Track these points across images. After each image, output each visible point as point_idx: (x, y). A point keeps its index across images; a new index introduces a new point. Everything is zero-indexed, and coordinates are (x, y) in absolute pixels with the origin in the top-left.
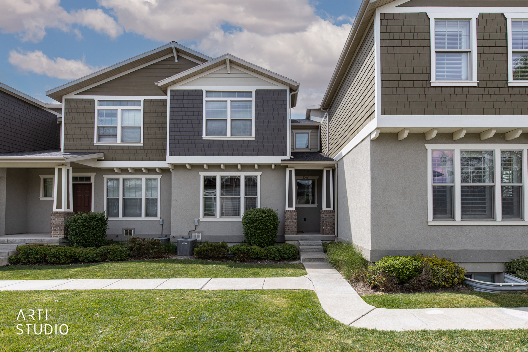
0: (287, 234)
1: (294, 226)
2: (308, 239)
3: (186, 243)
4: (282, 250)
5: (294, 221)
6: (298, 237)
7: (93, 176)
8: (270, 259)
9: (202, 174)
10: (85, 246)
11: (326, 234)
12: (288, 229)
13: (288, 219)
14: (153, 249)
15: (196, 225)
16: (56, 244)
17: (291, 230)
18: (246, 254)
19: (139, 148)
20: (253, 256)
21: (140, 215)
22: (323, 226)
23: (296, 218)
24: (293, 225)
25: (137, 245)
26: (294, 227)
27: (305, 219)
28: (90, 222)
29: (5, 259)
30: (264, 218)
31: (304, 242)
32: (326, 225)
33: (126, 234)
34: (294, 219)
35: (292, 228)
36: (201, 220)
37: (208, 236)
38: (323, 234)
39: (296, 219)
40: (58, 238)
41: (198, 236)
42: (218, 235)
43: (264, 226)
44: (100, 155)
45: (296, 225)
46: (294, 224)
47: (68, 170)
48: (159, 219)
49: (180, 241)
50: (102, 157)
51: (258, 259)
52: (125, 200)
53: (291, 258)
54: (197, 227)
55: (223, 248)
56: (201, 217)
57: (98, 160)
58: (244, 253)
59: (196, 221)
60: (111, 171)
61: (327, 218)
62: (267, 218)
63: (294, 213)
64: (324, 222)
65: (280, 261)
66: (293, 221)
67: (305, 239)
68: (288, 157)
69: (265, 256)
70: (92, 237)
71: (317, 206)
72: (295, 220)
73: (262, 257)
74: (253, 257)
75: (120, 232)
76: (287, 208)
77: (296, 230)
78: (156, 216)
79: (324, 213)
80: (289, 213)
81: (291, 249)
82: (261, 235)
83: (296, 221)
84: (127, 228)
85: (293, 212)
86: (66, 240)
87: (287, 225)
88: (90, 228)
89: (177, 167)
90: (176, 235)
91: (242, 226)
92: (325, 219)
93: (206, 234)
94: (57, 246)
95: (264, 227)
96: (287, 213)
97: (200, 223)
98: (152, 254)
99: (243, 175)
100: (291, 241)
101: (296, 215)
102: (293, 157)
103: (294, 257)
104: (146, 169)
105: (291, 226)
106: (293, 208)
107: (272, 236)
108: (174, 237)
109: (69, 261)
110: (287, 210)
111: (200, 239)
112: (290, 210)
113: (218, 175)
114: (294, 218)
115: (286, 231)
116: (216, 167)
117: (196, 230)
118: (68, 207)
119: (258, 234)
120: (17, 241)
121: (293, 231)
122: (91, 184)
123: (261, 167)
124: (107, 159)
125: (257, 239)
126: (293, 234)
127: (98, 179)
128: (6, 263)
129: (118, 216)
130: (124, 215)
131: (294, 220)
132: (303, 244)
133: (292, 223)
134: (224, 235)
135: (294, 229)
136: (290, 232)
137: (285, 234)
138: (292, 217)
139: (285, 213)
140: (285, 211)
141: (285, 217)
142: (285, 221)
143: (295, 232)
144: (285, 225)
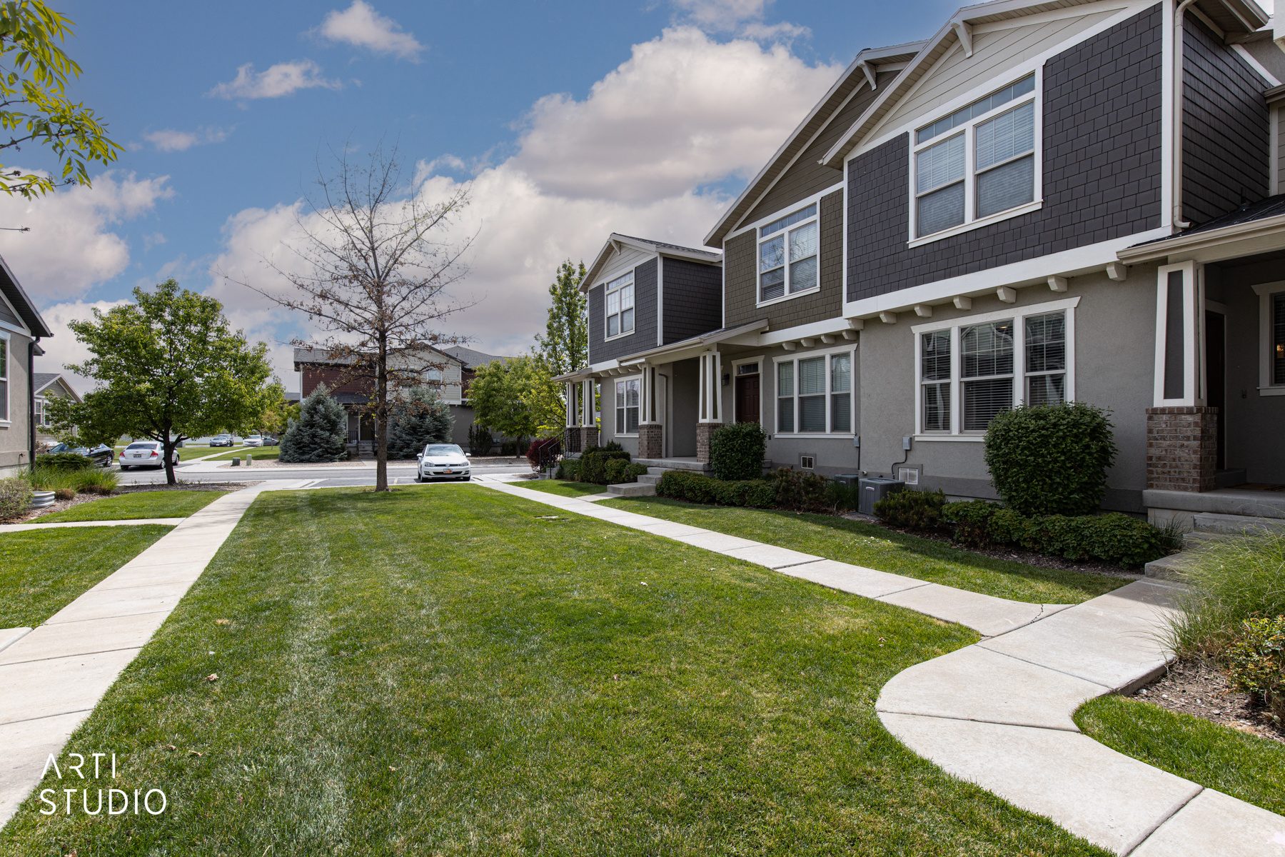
0: (1158, 487)
1: (1186, 460)
2: (1248, 512)
3: (873, 489)
4: (1086, 532)
5: (1186, 443)
7: (760, 360)
8: (1053, 554)
9: (918, 330)
10: (727, 478)
12: (1160, 470)
13: (1164, 438)
14: (807, 493)
15: (907, 450)
16: (699, 473)
17: (1172, 473)
18: (979, 527)
19: (814, 298)
20: (998, 535)
21: (823, 430)
23: (1198, 432)
24: (1183, 459)
25: (784, 484)
26: (1186, 467)
28: (734, 440)
29: (653, 487)
30: (1033, 431)
31: (1216, 520)
33: (804, 465)
34: (1188, 438)
35: (1177, 467)
36: (917, 439)
37: (933, 477)
39: (1195, 436)
40: (702, 464)
41: (912, 476)
42: (956, 476)
43: (1031, 455)
44: (763, 324)
45: (1195, 458)
46: (1189, 454)
47: (714, 357)
48: (852, 437)
49: (863, 482)
50: (765, 327)
51: (1014, 546)
52: (801, 400)
53: (1120, 559)
54: (909, 455)
55: (930, 506)
56: (918, 432)
57: (762, 333)
58: (973, 525)
59: (906, 440)
60: (778, 349)
62: (1043, 432)
63: (1187, 416)
65: (1080, 562)
66: (1183, 445)
67: (1235, 509)
68: (1165, 230)
69: (1035, 541)
70: (736, 464)
72: (1194, 440)
73: (1025, 544)
74: (998, 538)
75: (796, 461)
76: (1159, 401)
77: (1195, 474)
78: (848, 429)
80: (1165, 417)
81: (1117, 532)
82: (1024, 481)
83: (1195, 444)
84: (806, 454)
85: (1184, 414)
86: (709, 470)
87: (1159, 458)
88: (732, 450)
89: (870, 321)
90: (869, 471)
91: (982, 453)
93: (928, 472)
94: (701, 475)
95: (1032, 458)
96: (1155, 417)
97: (915, 445)
98: (804, 503)
99: (1018, 315)
100: (1170, 512)
101: (1196, 423)
102: (1187, 224)
103: (1133, 559)
104: (827, 335)
105: (1175, 460)
106: (1188, 400)
107: (1066, 487)
108: (866, 475)
109: (706, 500)
110: (1156, 409)
111: (915, 482)
112: (1169, 408)
113: (953, 326)
114: (1189, 434)
115: (1155, 475)
116: (941, 308)
117: (908, 462)
118: (715, 416)
119: (1015, 476)
120: (669, 466)
121: (1183, 480)
122: (758, 376)
123: (1073, 282)
124: (773, 327)
125: (1016, 490)
126: (1185, 489)
127: (768, 363)
128: (653, 493)
129: (793, 431)
130: (802, 429)
132: (1209, 525)
133: (1178, 452)
134: (971, 477)
135: (1189, 472)
136: (1170, 481)
137: (1151, 486)
138: (1176, 430)
139: (1150, 418)
140: (1147, 410)
141: (1150, 431)
142: (1151, 445)
143: (1191, 481)
144: (1150, 458)
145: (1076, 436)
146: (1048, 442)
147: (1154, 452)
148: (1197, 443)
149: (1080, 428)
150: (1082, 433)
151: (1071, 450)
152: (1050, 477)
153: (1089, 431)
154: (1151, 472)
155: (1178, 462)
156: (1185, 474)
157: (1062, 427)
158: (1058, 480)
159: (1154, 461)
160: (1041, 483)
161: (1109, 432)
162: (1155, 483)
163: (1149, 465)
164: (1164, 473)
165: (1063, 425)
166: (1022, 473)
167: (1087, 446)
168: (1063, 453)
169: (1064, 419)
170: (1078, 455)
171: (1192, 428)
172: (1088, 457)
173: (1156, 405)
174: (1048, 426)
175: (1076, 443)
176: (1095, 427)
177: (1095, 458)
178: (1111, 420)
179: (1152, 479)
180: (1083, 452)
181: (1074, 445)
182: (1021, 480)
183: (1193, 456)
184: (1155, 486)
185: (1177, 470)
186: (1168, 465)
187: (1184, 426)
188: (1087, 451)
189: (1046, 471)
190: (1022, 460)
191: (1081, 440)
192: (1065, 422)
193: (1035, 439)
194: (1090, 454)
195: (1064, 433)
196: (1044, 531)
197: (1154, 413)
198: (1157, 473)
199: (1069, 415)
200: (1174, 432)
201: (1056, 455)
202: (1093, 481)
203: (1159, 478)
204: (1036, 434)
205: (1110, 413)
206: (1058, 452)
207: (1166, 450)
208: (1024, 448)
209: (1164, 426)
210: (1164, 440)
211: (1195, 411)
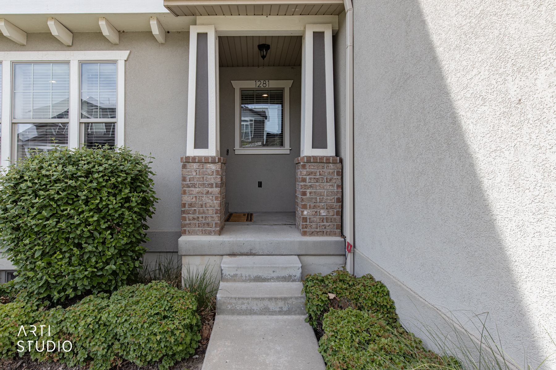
0: (190, 233)
1: (211, 206)
5: (210, 190)
6: (222, 243)
11: (312, 234)
12: (191, 216)
13: (194, 186)
17: (200, 219)
22: (305, 207)
23: (219, 181)
24: (208, 205)
26: (210, 212)
27: (260, 184)
30: (57, 181)
32: (312, 205)
34: (211, 185)
35: (204, 213)
38: (304, 234)
39: (216, 184)
45: (216, 203)
46: (212, 201)
61: (317, 180)
62: (70, 182)
64: (308, 194)
66: (208, 192)
71: (288, 152)
72: (216, 187)
76: (191, 151)
77: (216, 219)
79: (308, 165)
80: (195, 166)
83: (216, 190)
85: (209, 163)
87: (191, 205)
92: (311, 186)
96: (188, 165)
99: (75, 60)
100: (199, 257)
101: (217, 171)
105: (202, 206)
106: (212, 151)
110: (189, 157)
112: (199, 158)
114: (212, 181)
115: (188, 222)
119: (30, 249)
121: (208, 224)
125: (32, 269)
126: (210, 233)
131: (212, 187)
132: (232, 273)
133: (206, 199)
135: (212, 217)
136: (199, 226)
137: (184, 232)
138: (203, 178)
139: (184, 167)
140: (182, 158)
141: (184, 179)
142: (184, 192)
143: (214, 226)
144: (184, 205)
145: (115, 186)
146: (77, 196)
147: (187, 199)
148: (218, 190)
149: (119, 176)
150: (122, 183)
151: (107, 205)
152: (79, 246)
153: (129, 179)
154: (184, 219)
155: (205, 208)
156: (210, 219)
157: (96, 176)
158: (90, 248)
159: (187, 208)
160: (67, 255)
161: (151, 180)
162: (187, 229)
163: (183, 212)
164: (194, 219)
165: (99, 172)
166: (39, 245)
167: (127, 199)
168: (98, 210)
169: (101, 165)
170: (116, 212)
171: (215, 176)
172: (127, 213)
173: (188, 154)
174: (79, 174)
175: (115, 195)
176: (137, 175)
177: (135, 212)
178: (153, 167)
179: (185, 226)
180: (122, 207)
181: (111, 198)
182: (37, 255)
183: (215, 202)
184: (187, 232)
185: (204, 216)
186: (197, 211)
187: (209, 175)
188: (127, 205)
189: (74, 238)
190: (37, 225)
191: (120, 191)
192: (101, 169)
193: (58, 193)
194: (130, 209)
195: (98, 183)
196: (64, 334)
197: (187, 161)
198: (189, 220)
199: (108, 160)
200: (201, 179)
201: (86, 214)
202: (134, 240)
203: (190, 224)
204: (59, 186)
205: (152, 160)
206: (90, 210)
207: (196, 197)
208: (43, 207)
209: (194, 174)
210: (195, 187)
211: (217, 161)
